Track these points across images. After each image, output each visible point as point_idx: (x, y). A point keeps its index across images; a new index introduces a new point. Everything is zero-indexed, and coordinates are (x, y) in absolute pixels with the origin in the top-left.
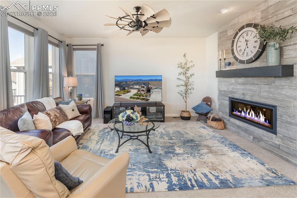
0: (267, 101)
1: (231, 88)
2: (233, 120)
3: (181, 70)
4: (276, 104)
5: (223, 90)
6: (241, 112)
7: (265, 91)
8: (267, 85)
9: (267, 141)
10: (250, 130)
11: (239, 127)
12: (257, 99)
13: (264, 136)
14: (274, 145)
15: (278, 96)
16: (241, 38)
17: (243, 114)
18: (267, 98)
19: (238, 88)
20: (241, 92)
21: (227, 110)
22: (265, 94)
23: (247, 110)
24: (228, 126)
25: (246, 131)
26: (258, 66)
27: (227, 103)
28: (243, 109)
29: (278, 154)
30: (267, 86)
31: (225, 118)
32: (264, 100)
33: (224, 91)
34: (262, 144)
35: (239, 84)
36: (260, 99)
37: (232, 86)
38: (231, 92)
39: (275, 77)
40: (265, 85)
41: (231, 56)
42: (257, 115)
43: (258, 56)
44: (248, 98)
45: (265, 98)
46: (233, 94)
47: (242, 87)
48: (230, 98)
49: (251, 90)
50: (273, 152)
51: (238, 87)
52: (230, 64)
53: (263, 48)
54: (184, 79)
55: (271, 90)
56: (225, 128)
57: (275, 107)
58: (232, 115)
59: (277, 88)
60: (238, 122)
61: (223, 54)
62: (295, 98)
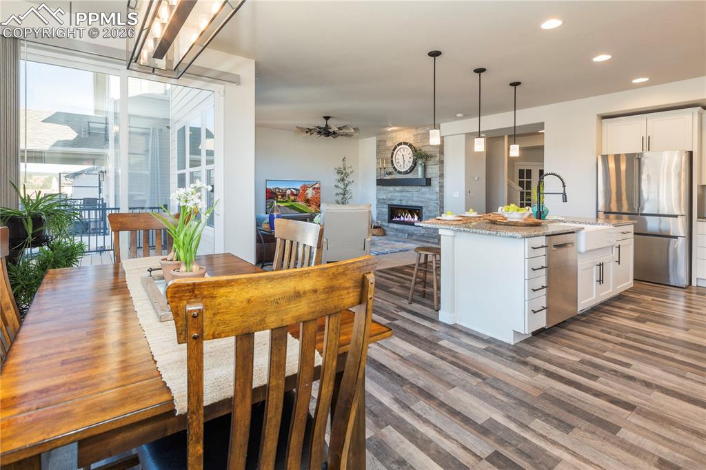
0: (417, 204)
1: (389, 196)
2: (392, 225)
3: (338, 177)
4: (421, 205)
5: (381, 198)
6: (400, 217)
7: (416, 197)
11: (397, 230)
12: (410, 203)
16: (399, 153)
17: (402, 218)
18: (417, 202)
20: (399, 198)
21: (387, 217)
22: (416, 199)
23: (405, 214)
24: (388, 233)
25: (402, 231)
26: (411, 177)
27: (386, 210)
28: (402, 214)
30: (417, 192)
31: (384, 226)
32: (415, 204)
33: (383, 199)
34: (414, 237)
35: (397, 192)
36: (413, 203)
37: (391, 194)
38: (390, 199)
39: (422, 186)
41: (390, 166)
42: (413, 217)
43: (412, 169)
44: (404, 203)
45: (415, 202)
46: (391, 201)
47: (400, 194)
48: (389, 205)
49: (406, 196)
51: (396, 194)
52: (390, 174)
53: (415, 164)
54: (343, 187)
55: (420, 194)
56: (384, 234)
57: (421, 207)
58: (391, 220)
59: (423, 193)
60: (395, 226)
61: (383, 163)
62: (431, 200)
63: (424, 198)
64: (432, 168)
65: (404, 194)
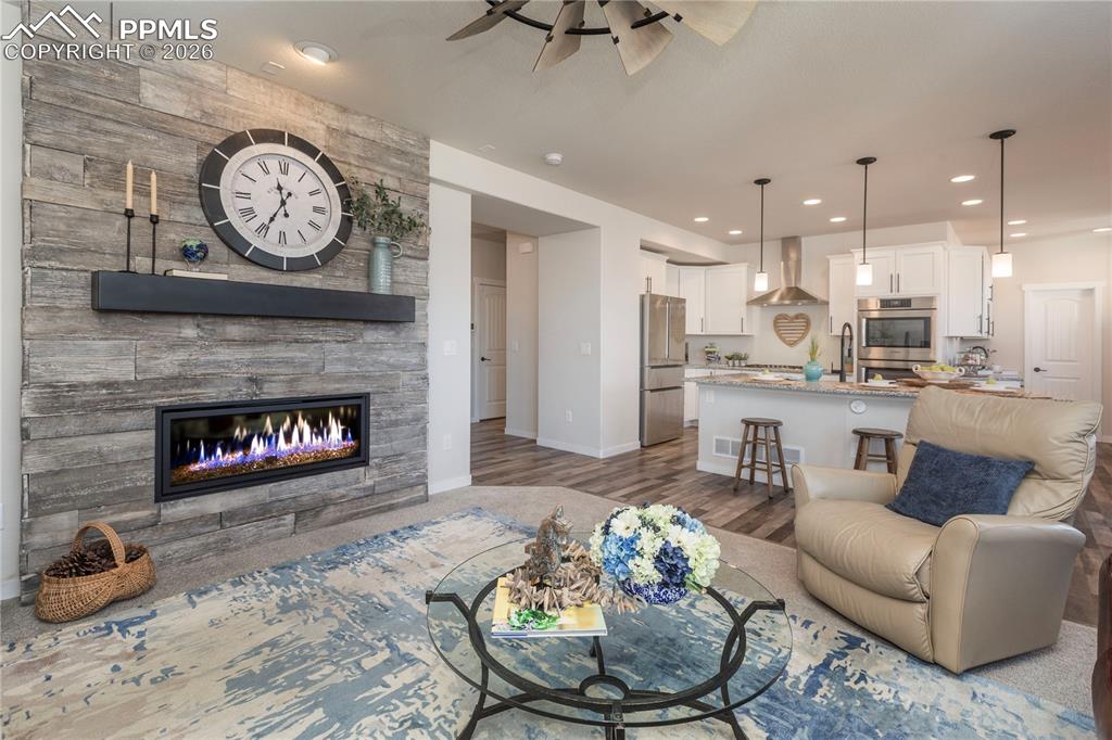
0: (345, 385)
1: (168, 363)
2: (183, 508)
4: (369, 390)
5: (89, 378)
7: (339, 360)
8: (344, 342)
9: (343, 496)
10: (284, 496)
12: (310, 387)
13: (337, 487)
14: (362, 494)
15: (371, 369)
16: (252, 172)
17: (258, 448)
18: (346, 378)
19: (221, 358)
20: (242, 373)
22: (340, 368)
25: (263, 511)
26: (317, 285)
29: (369, 510)
30: (343, 345)
32: (337, 386)
33: (106, 385)
35: (230, 342)
36: (325, 385)
37: (182, 355)
38: (173, 383)
39: (366, 321)
40: (339, 342)
41: (200, 217)
43: (330, 255)
44: (275, 391)
45: (340, 380)
46: (184, 392)
47: (247, 354)
48: (162, 412)
49: (287, 362)
50: (358, 514)
51: (223, 354)
52: (201, 256)
55: (356, 354)
57: (365, 397)
59: (370, 347)
60: (215, 503)
61: (142, 191)
62: (403, 368)
63: (376, 362)
64: (405, 268)
65: (277, 352)
